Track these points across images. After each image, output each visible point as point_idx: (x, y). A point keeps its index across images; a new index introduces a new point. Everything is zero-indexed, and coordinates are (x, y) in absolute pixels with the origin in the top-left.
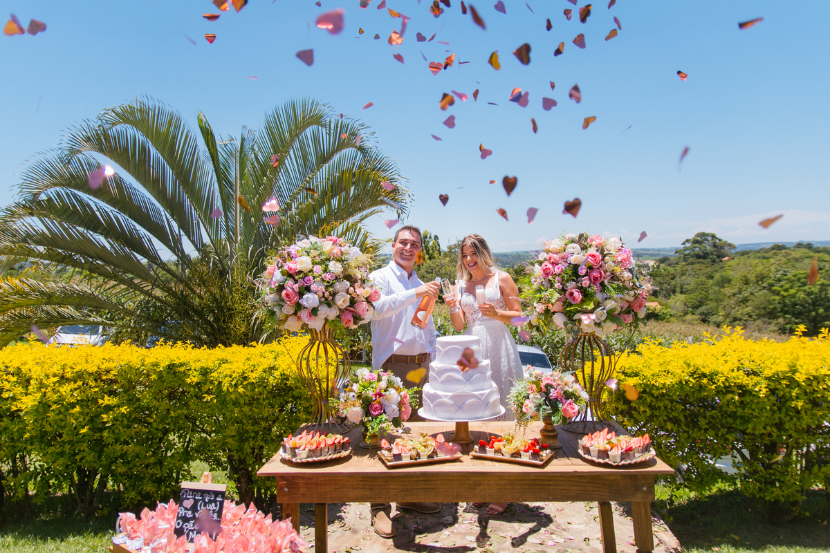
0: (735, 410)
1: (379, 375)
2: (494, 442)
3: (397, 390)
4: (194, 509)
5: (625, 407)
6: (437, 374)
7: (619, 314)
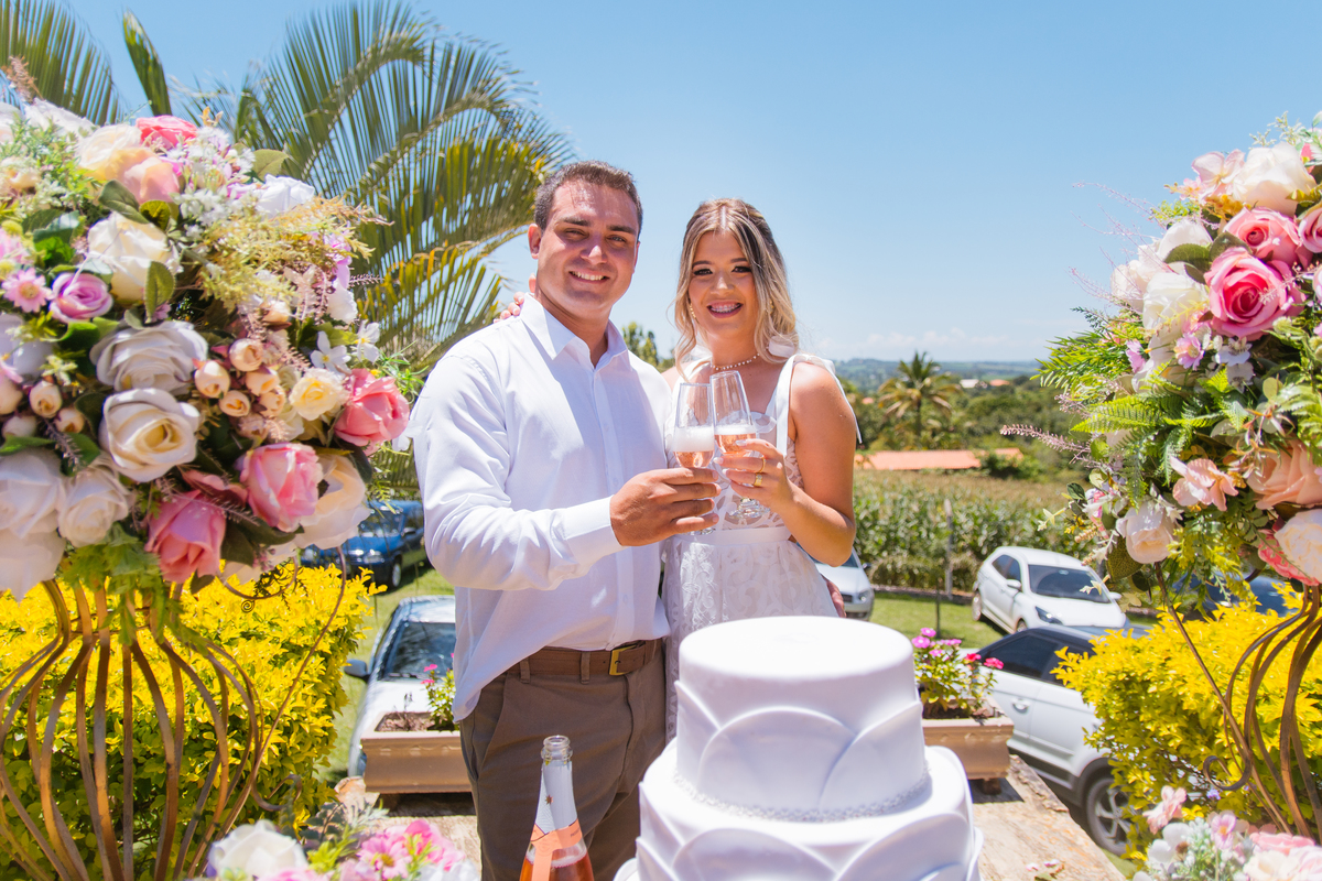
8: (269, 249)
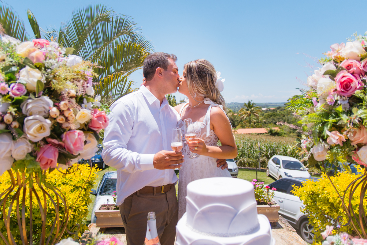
8: (70, 75)
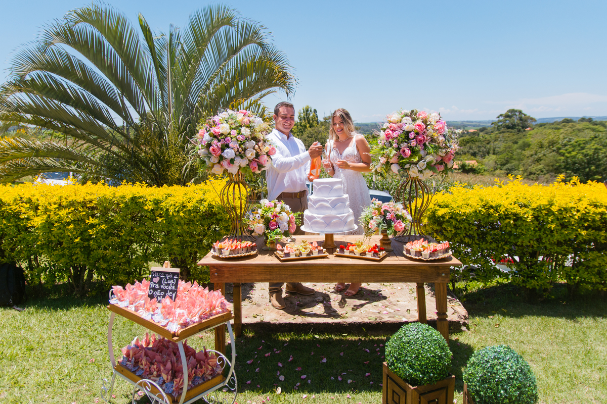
0: (510, 230)
1: (275, 203)
2: (349, 246)
3: (287, 213)
4: (160, 283)
5: (438, 228)
6: (313, 203)
7: (435, 165)
8: (260, 130)
